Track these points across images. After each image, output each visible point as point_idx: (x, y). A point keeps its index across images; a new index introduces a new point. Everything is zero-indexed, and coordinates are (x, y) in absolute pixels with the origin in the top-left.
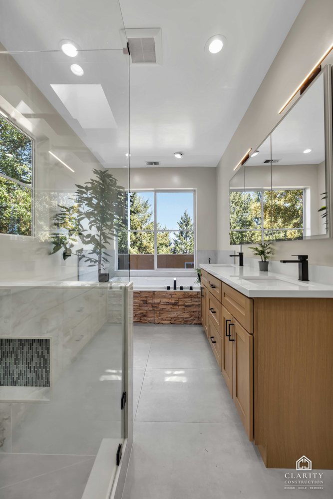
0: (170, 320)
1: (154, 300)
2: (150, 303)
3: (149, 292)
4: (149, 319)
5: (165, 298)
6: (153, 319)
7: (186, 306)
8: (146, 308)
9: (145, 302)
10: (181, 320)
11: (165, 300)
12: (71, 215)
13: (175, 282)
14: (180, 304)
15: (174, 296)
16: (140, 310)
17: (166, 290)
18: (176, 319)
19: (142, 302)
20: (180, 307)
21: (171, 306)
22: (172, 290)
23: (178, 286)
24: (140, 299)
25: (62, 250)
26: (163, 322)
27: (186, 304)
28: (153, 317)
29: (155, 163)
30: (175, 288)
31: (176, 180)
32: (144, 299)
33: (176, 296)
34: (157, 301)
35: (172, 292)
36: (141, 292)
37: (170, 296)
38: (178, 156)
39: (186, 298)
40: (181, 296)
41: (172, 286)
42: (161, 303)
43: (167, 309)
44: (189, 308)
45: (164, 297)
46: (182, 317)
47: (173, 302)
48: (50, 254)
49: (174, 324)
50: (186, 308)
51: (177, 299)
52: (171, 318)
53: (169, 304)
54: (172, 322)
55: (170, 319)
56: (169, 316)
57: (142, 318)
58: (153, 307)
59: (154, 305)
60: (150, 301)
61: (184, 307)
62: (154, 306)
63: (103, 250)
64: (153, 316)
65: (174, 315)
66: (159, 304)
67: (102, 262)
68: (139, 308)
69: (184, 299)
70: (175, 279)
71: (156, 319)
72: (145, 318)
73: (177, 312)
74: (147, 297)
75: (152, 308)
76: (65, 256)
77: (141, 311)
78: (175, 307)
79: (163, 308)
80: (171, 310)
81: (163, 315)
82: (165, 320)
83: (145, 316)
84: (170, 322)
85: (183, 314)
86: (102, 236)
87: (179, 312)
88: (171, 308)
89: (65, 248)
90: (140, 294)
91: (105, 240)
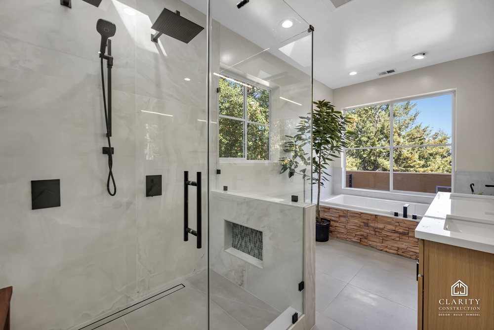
1: (376, 224)
2: (372, 227)
3: (371, 215)
4: (370, 243)
5: (390, 224)
6: (375, 243)
8: (368, 231)
9: (367, 225)
10: (411, 253)
11: (390, 227)
13: (405, 209)
14: (410, 234)
15: (402, 224)
16: (360, 231)
17: (393, 216)
18: (405, 251)
19: (362, 224)
20: (411, 238)
21: (398, 235)
22: (401, 217)
23: (410, 213)
24: (360, 220)
26: (387, 250)
28: (375, 241)
30: (405, 215)
31: (426, 82)
32: (365, 221)
33: (405, 225)
34: (381, 226)
35: (400, 219)
36: (362, 213)
37: (397, 224)
38: (420, 57)
40: (413, 227)
41: (401, 212)
42: (385, 229)
43: (393, 238)
45: (390, 223)
46: (413, 250)
47: (401, 231)
49: (401, 255)
51: (408, 229)
53: (395, 232)
54: (398, 253)
55: (397, 249)
56: (396, 245)
57: (362, 240)
58: (375, 232)
60: (372, 225)
62: (375, 230)
64: (375, 240)
65: (403, 246)
66: (382, 229)
67: (321, 181)
68: (359, 228)
70: (406, 205)
71: (378, 244)
72: (366, 241)
73: (405, 244)
74: (368, 219)
76: (291, 175)
77: (362, 233)
78: (403, 237)
79: (387, 235)
80: (398, 239)
81: (387, 242)
82: (390, 249)
83: (366, 238)
84: (396, 252)
85: (415, 248)
86: (321, 157)
87: (410, 244)
88: (397, 237)
89: (290, 168)
90: (360, 215)
91: (325, 161)
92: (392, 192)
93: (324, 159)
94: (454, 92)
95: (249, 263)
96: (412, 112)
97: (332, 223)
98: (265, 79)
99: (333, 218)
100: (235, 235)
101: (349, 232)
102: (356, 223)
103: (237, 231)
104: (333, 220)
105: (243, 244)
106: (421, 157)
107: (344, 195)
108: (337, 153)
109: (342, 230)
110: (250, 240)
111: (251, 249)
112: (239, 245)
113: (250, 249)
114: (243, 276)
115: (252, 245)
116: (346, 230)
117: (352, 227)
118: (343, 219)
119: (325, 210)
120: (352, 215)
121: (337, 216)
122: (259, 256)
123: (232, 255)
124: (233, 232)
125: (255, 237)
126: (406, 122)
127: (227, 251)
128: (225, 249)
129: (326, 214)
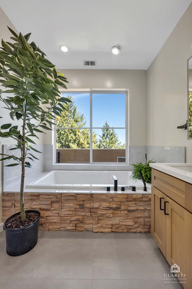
0: (111, 228)
1: (92, 204)
2: (88, 208)
3: (87, 194)
4: (86, 226)
5: (104, 201)
6: (91, 226)
7: (129, 211)
8: (83, 214)
9: (82, 207)
10: (123, 227)
11: (105, 204)
13: (116, 182)
14: (122, 208)
15: (115, 199)
16: (75, 215)
17: (106, 192)
18: (118, 226)
19: (78, 207)
20: (122, 212)
21: (111, 211)
22: (113, 191)
23: (119, 186)
24: (75, 202)
26: (103, 230)
27: (130, 208)
28: (91, 224)
29: (92, 63)
30: (116, 189)
32: (81, 203)
33: (117, 200)
34: (96, 205)
35: (111, 194)
36: (77, 194)
37: (111, 200)
38: (115, 51)
39: (130, 201)
40: (124, 200)
41: (112, 186)
42: (101, 208)
43: (107, 215)
44: (133, 214)
45: (104, 200)
46: (124, 223)
47: (114, 206)
50: (129, 213)
51: (119, 203)
52: (112, 225)
53: (110, 208)
54: (113, 230)
55: (111, 226)
56: (110, 223)
57: (77, 225)
58: (90, 212)
59: (92, 210)
60: (88, 205)
61: (126, 212)
62: (91, 210)
64: (91, 222)
65: (116, 221)
66: (98, 208)
67: (27, 160)
68: (74, 213)
69: (127, 203)
71: (94, 226)
72: (81, 225)
73: (118, 219)
74: (84, 200)
75: (89, 214)
77: (77, 217)
78: (117, 212)
79: (102, 214)
80: (112, 215)
81: (102, 221)
82: (105, 228)
83: (81, 223)
84: (111, 229)
85: (126, 220)
86: (26, 126)
87: (121, 218)
88: (111, 213)
90: (75, 197)
91: (32, 132)
92: (92, 164)
93: (31, 130)
97: (42, 213)
99: (44, 207)
101: (62, 220)
102: (71, 207)
104: (43, 210)
107: (54, 171)
109: (55, 219)
116: (59, 218)
117: (66, 213)
118: (56, 206)
119: (33, 198)
120: (66, 198)
121: (49, 202)
129: (34, 203)
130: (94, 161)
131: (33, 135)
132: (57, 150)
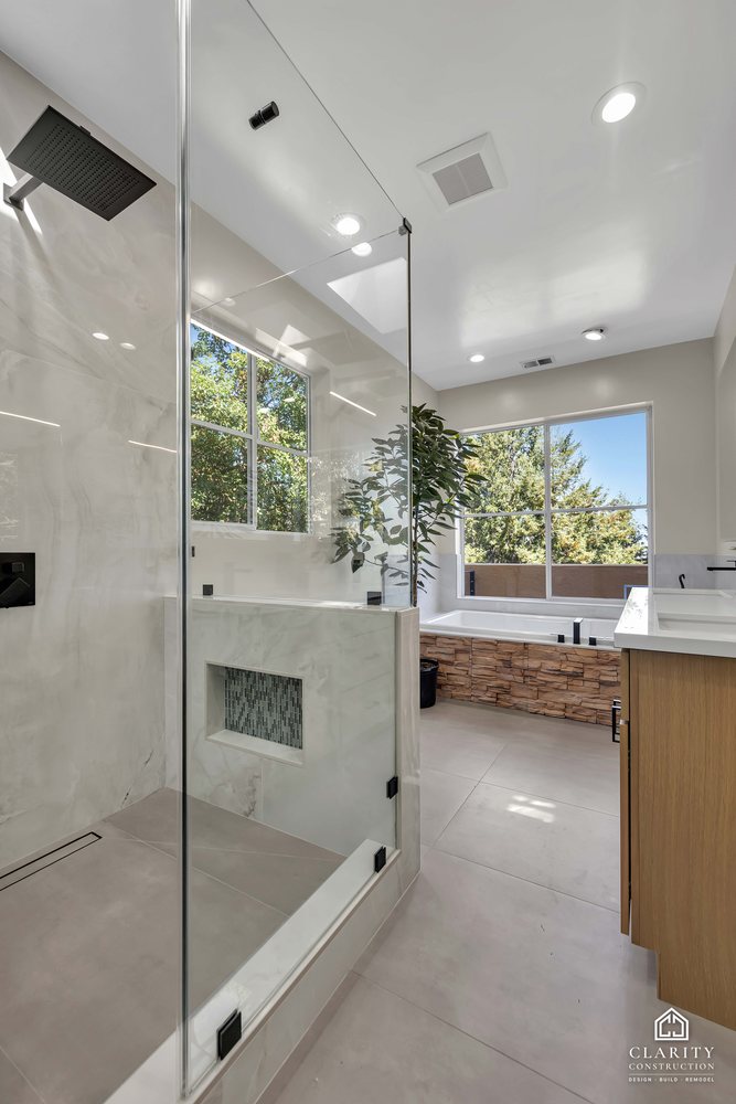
0: (564, 710)
1: (526, 662)
2: (518, 667)
3: (517, 644)
4: (516, 700)
5: (551, 660)
6: (523, 701)
7: (601, 683)
8: (510, 677)
9: (508, 664)
10: (588, 712)
11: (551, 664)
12: (365, 493)
13: (577, 627)
14: (586, 676)
15: (571, 657)
16: (496, 679)
17: (556, 643)
18: (579, 709)
19: (500, 664)
20: (587, 684)
21: (565, 679)
22: (569, 644)
23: (585, 635)
24: (496, 655)
25: (350, 556)
26: (547, 711)
27: (603, 678)
28: (524, 697)
29: (542, 362)
30: (577, 640)
31: (603, 388)
32: (506, 657)
33: (577, 659)
34: (534, 664)
35: (568, 648)
36: (498, 641)
37: (563, 657)
38: (594, 336)
39: (603, 664)
40: (591, 660)
41: (569, 635)
42: (543, 670)
43: (556, 685)
44: (611, 689)
45: (549, 657)
46: (591, 706)
47: (570, 670)
48: (333, 562)
49: (572, 719)
50: (602, 687)
51: (581, 666)
52: (566, 705)
53: (560, 673)
54: (566, 714)
55: (563, 707)
56: (562, 700)
57: (500, 696)
58: (524, 676)
59: (526, 673)
60: (518, 663)
61: (596, 685)
62: (524, 672)
63: (421, 554)
64: (524, 694)
65: (573, 699)
66: (537, 670)
67: (420, 578)
68: (494, 673)
69: (597, 668)
70: (578, 620)
71: (533, 702)
72: (507, 697)
73: (577, 695)
74: (511, 653)
75: (522, 678)
76: (356, 565)
77: (499, 682)
78: (575, 682)
79: (547, 682)
80: (565, 687)
81: (546, 695)
82: (552, 708)
83: (508, 693)
84: (562, 713)
85: (594, 701)
86: (419, 528)
87: (584, 694)
88: (564, 683)
89: (355, 551)
90: (495, 645)
91: (425, 535)
92: (551, 600)
93: (425, 532)
94: (651, 407)
95: (270, 759)
96: (575, 458)
97: (442, 667)
98: (297, 347)
99: (444, 657)
100: (232, 700)
101: (474, 685)
102: (489, 663)
103: (237, 688)
104: (443, 662)
105: (254, 717)
106: (591, 546)
107: (460, 612)
108: (448, 521)
109: (462, 681)
110: (270, 704)
111: (274, 726)
112: (243, 720)
113: (270, 727)
114: (254, 790)
115: (276, 716)
116: (468, 680)
117: (480, 672)
118: (463, 658)
119: (428, 641)
120: (480, 646)
121: (452, 651)
122: (294, 738)
123: (226, 745)
124: (228, 693)
125: (282, 697)
126: (565, 477)
127: (214, 737)
128: (209, 735)
129: (428, 649)
130: (555, 593)
131: (426, 540)
132: (467, 567)
